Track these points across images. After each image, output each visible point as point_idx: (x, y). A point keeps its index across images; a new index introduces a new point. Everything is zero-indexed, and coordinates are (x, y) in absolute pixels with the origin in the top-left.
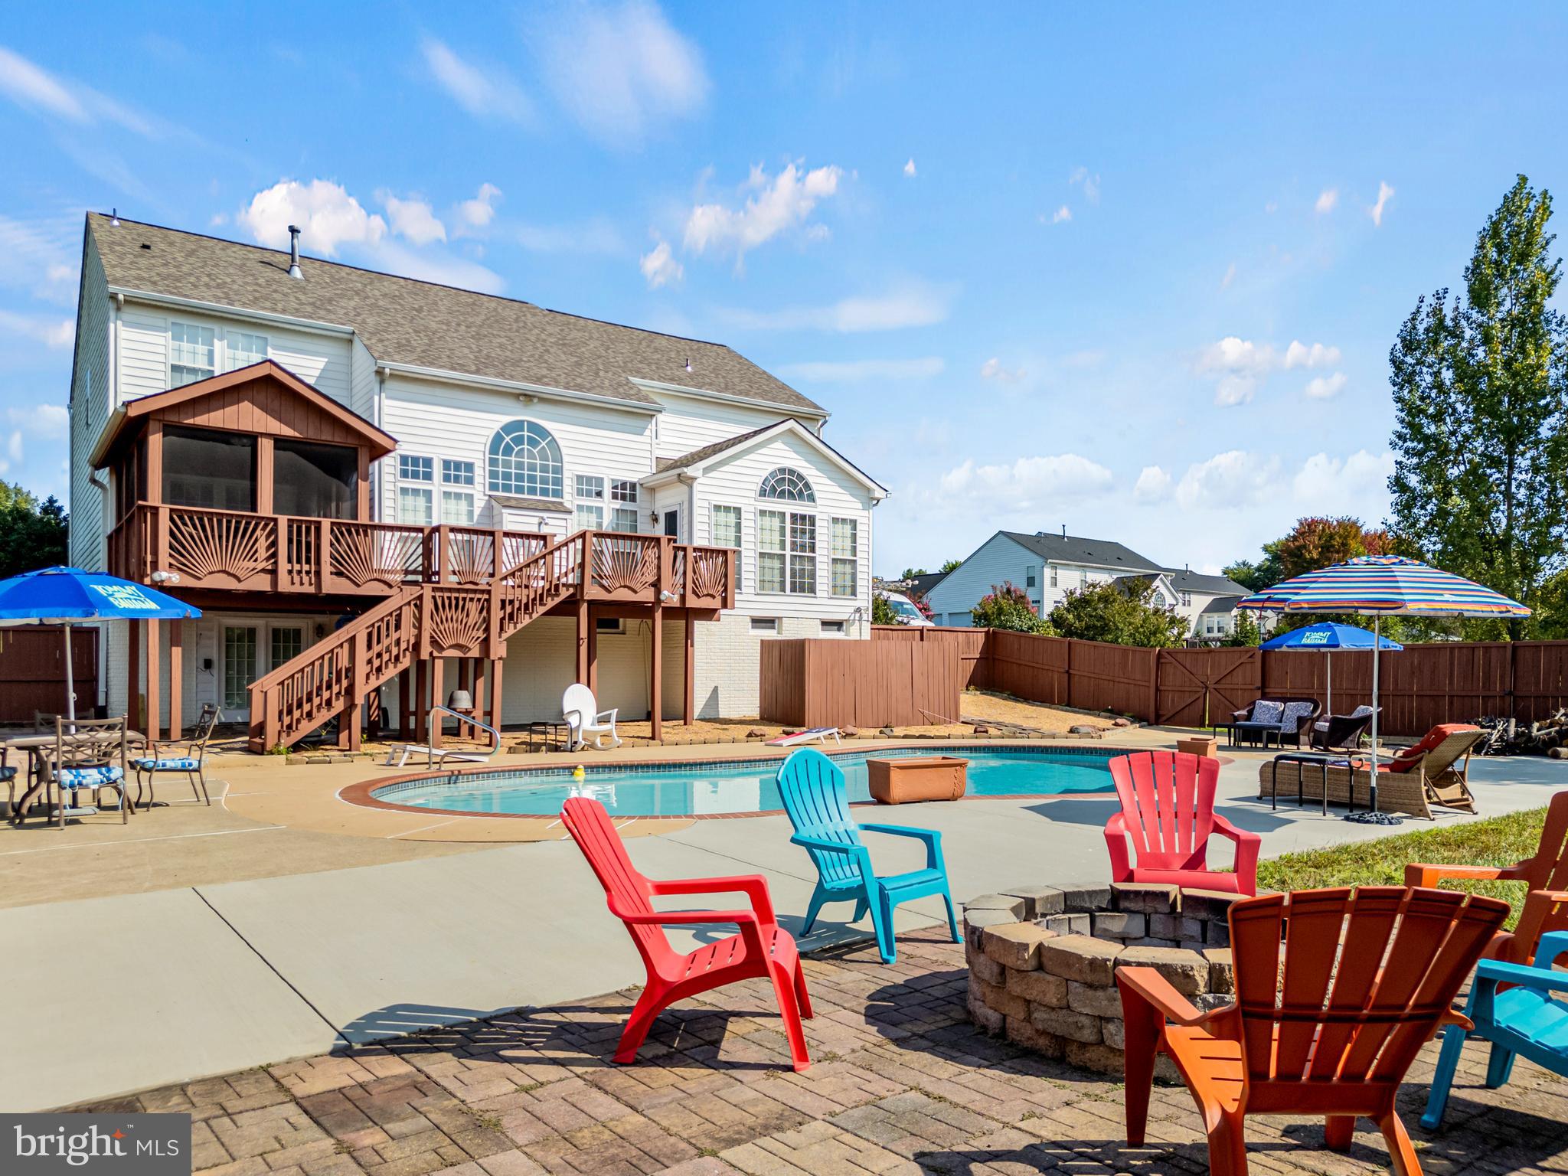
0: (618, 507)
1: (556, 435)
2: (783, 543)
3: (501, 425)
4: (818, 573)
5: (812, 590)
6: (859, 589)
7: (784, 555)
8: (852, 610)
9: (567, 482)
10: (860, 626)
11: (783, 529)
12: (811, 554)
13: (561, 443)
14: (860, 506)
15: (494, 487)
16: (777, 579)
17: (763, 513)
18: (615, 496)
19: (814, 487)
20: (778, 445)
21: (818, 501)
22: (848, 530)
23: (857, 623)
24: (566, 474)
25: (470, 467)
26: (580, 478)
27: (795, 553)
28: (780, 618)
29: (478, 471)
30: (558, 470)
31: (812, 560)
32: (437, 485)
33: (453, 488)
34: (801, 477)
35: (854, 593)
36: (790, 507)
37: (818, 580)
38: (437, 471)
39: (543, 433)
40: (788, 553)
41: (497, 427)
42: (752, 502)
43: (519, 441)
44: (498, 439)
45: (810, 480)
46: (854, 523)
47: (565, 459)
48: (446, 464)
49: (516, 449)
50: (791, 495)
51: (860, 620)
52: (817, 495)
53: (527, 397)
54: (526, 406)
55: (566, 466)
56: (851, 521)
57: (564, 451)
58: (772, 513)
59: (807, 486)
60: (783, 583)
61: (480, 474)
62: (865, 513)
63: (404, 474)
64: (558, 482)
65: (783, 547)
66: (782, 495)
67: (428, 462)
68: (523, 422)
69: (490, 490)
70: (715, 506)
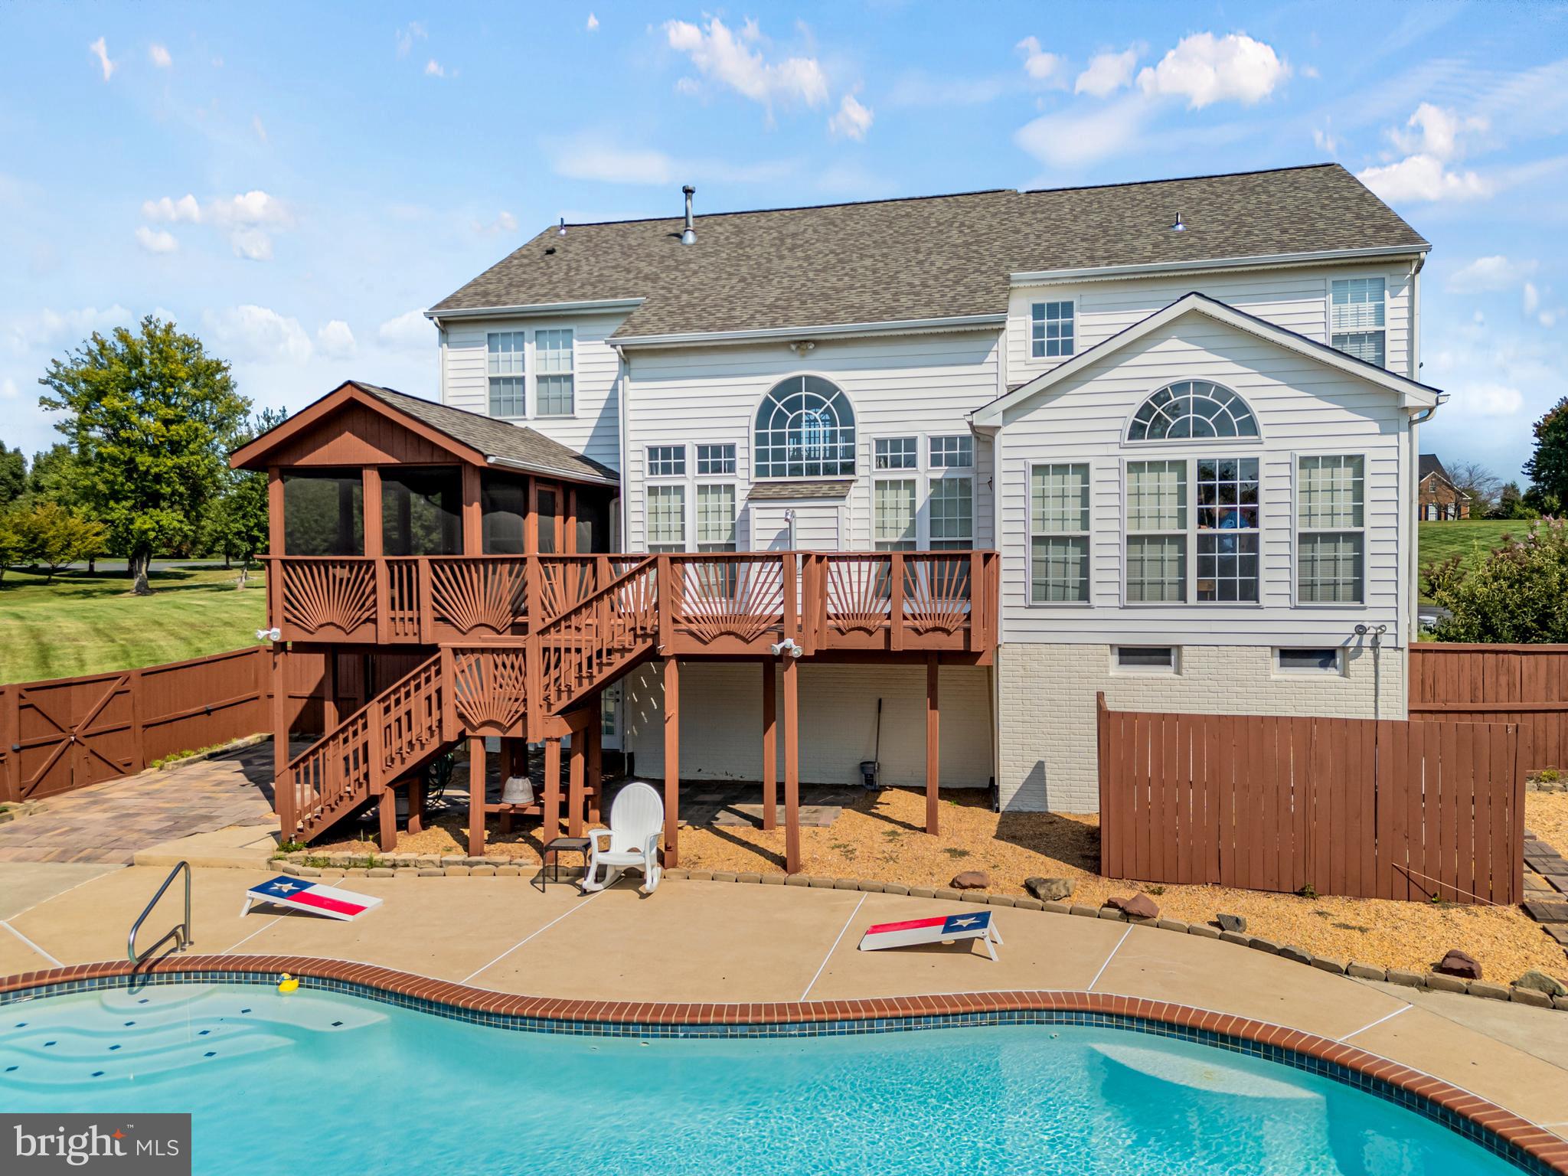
0: (938, 476)
1: (844, 387)
2: (1182, 515)
3: (769, 388)
4: (1264, 562)
5: (1250, 592)
6: (1369, 588)
7: (1184, 537)
8: (1351, 628)
9: (860, 450)
10: (1376, 657)
11: (1182, 491)
12: (1248, 530)
13: (851, 398)
14: (1375, 427)
15: (761, 471)
16: (1171, 575)
17: (1135, 467)
18: (936, 461)
19: (1255, 407)
20: (1173, 343)
21: (1264, 431)
22: (1344, 476)
23: (1368, 654)
24: (859, 439)
25: (730, 450)
26: (881, 444)
27: (1207, 530)
28: (1179, 647)
29: (740, 453)
30: (850, 436)
31: (1252, 542)
32: (691, 478)
33: (711, 479)
34: (1223, 393)
35: (1358, 595)
36: (1193, 452)
37: (1264, 575)
38: (691, 460)
39: (828, 388)
40: (1193, 531)
41: (764, 391)
42: (1114, 450)
43: (794, 405)
44: (766, 407)
45: (1245, 395)
46: (1356, 463)
47: (858, 418)
48: (703, 450)
49: (791, 417)
50: (1201, 430)
51: (1375, 646)
52: (1261, 420)
53: (802, 344)
54: (803, 356)
55: (859, 429)
56: (1349, 458)
57: (856, 408)
58: (1157, 466)
59: (1240, 407)
60: (1183, 585)
61: (745, 459)
62: (1391, 440)
63: (653, 469)
64: (850, 452)
65: (1183, 524)
66: (1181, 431)
67: (680, 451)
68: (799, 378)
69: (758, 475)
70: (1034, 467)
